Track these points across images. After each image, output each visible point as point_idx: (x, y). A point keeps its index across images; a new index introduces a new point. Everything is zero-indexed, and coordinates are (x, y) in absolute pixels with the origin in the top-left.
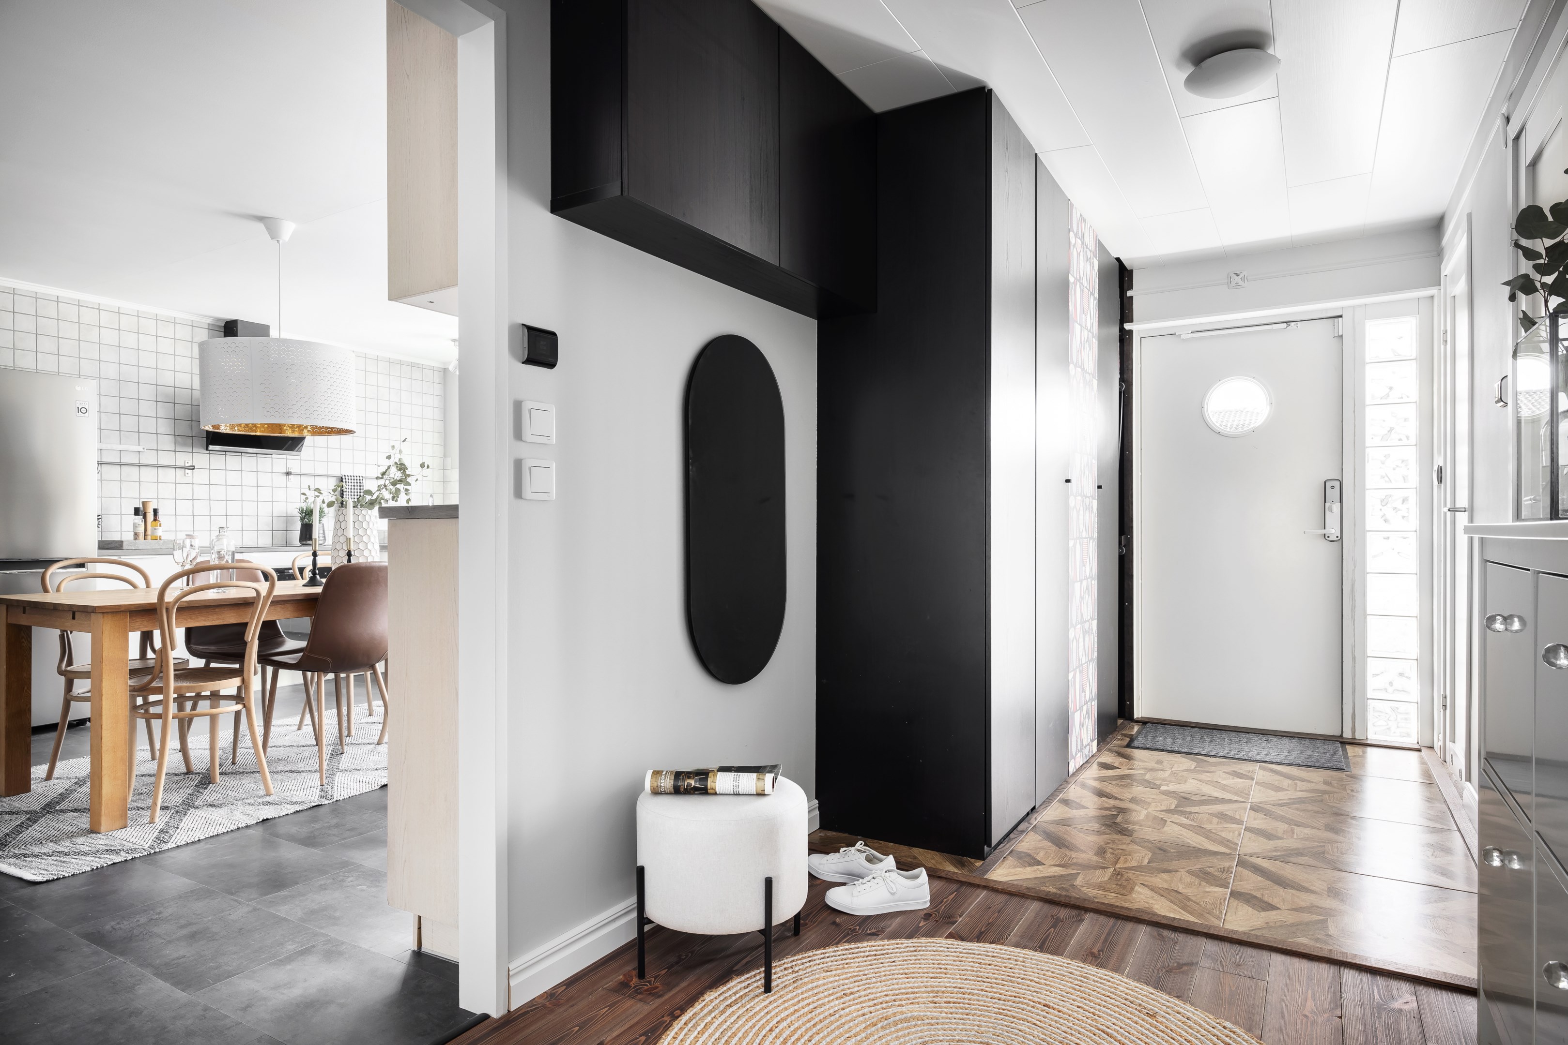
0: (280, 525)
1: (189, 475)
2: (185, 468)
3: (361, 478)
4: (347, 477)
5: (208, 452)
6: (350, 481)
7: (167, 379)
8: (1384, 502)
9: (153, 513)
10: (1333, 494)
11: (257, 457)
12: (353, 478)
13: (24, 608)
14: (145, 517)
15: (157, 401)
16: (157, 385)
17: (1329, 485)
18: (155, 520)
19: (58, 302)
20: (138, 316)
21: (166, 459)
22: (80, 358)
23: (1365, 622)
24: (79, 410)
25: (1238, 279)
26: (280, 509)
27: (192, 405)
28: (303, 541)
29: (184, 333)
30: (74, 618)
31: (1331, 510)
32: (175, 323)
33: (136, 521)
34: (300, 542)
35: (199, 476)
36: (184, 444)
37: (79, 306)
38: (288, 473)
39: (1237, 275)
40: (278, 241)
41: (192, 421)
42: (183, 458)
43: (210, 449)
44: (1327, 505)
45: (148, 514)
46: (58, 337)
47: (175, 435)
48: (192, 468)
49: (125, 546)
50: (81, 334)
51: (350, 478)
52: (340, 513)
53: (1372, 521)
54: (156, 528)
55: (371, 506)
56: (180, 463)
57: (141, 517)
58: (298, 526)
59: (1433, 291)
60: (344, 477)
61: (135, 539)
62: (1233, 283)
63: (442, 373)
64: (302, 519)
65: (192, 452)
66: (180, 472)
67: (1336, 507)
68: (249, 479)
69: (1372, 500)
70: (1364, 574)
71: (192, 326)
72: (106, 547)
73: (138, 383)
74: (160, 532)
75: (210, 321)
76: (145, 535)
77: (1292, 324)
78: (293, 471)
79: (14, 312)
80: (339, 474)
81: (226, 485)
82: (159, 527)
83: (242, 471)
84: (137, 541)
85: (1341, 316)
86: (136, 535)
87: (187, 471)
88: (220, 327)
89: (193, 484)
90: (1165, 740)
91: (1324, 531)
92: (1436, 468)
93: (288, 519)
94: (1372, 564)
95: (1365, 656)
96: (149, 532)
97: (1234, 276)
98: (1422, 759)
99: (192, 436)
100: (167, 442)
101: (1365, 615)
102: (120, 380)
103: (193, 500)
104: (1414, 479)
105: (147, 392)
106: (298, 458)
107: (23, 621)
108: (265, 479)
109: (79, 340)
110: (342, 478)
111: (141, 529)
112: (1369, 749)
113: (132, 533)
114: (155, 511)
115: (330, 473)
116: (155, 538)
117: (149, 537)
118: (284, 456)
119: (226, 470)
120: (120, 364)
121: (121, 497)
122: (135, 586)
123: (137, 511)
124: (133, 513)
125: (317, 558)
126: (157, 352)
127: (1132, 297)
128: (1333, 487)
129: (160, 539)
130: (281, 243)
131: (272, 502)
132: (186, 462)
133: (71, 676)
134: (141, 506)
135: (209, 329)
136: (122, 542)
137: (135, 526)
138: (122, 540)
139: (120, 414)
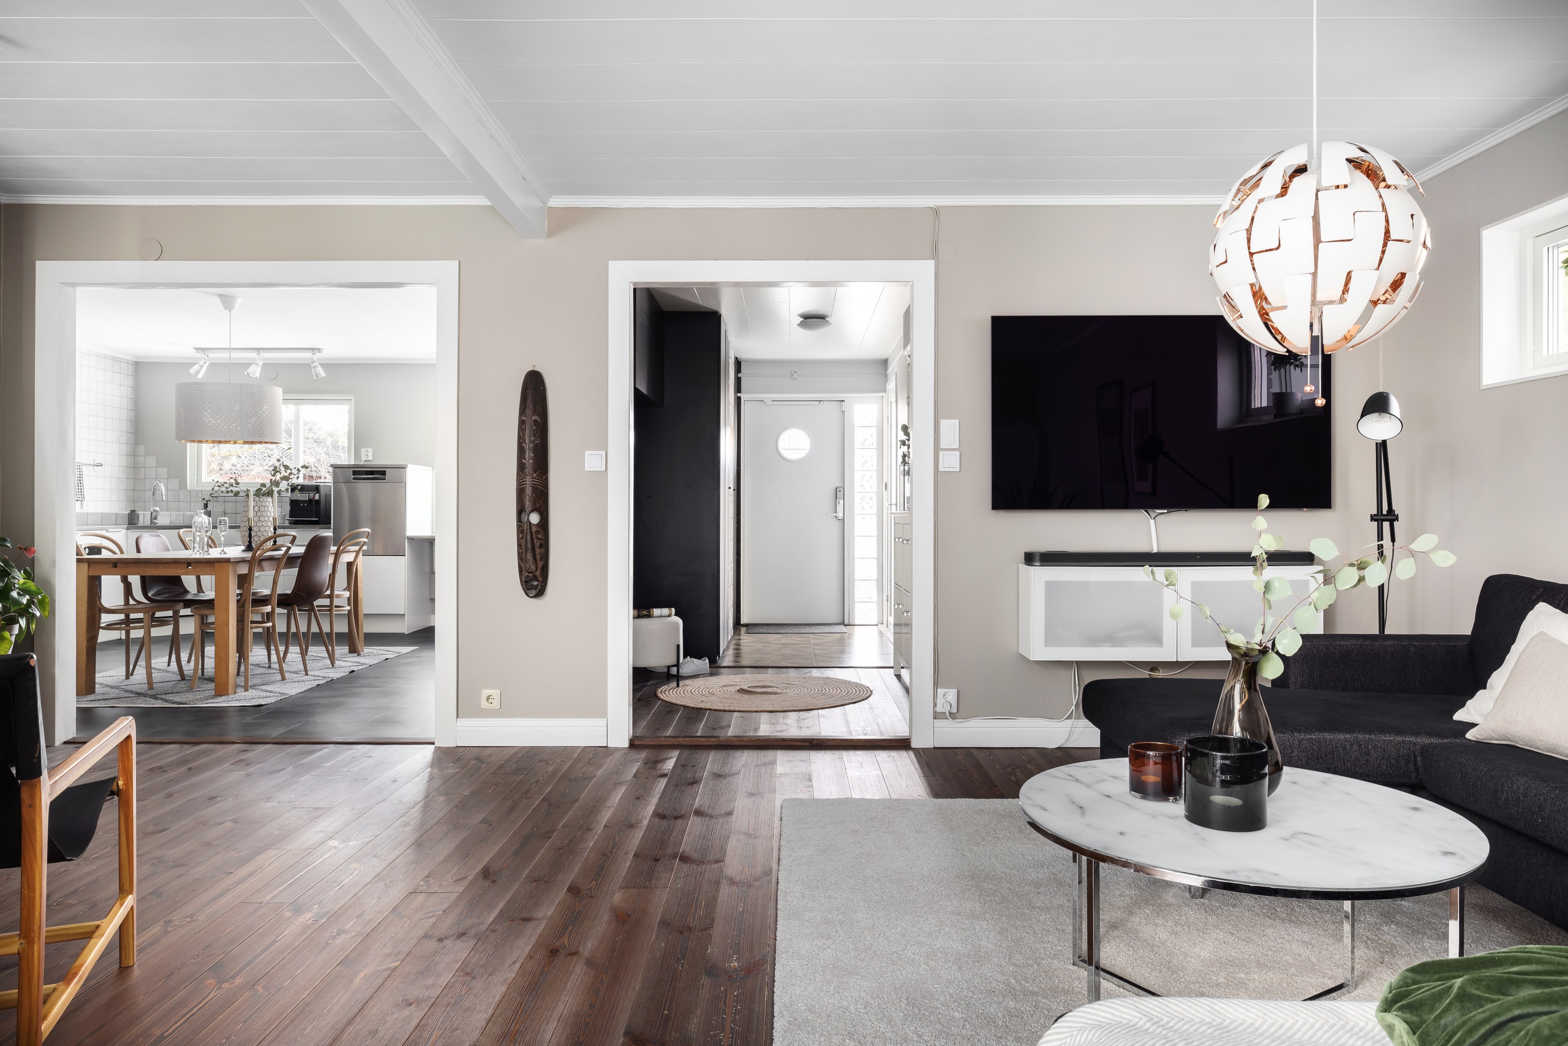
8: (862, 499)
10: (840, 495)
17: (838, 490)
23: (854, 562)
25: (796, 375)
31: (839, 503)
39: (795, 372)
44: (837, 500)
53: (857, 509)
59: (883, 394)
62: (794, 377)
67: (841, 501)
69: (857, 497)
70: (854, 537)
77: (822, 402)
85: (844, 401)
90: (761, 630)
91: (835, 515)
92: (884, 483)
94: (857, 532)
95: (854, 580)
97: (794, 373)
98: (878, 629)
101: (854, 558)
104: (875, 489)
112: (856, 627)
127: (740, 378)
128: (840, 491)
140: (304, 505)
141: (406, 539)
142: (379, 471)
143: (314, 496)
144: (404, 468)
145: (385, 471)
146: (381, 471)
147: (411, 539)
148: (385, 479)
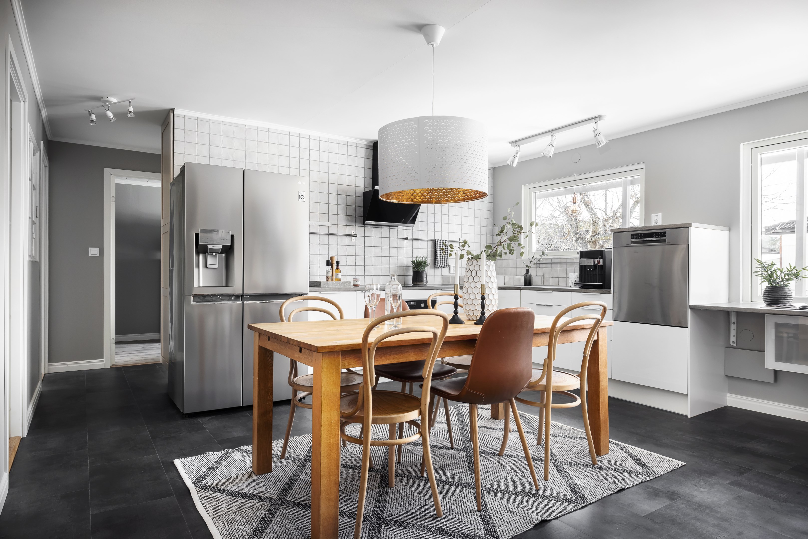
0: (401, 272)
1: (354, 239)
2: (352, 236)
3: (446, 241)
4: (438, 241)
5: (364, 226)
6: (440, 243)
7: (343, 180)
9: (336, 264)
11: (389, 228)
12: (441, 241)
13: (269, 337)
14: (332, 267)
15: (338, 194)
16: (338, 184)
18: (338, 268)
19: (289, 135)
20: (329, 142)
21: (342, 230)
22: (300, 169)
24: (300, 197)
26: (401, 261)
27: (356, 196)
28: (415, 282)
29: (352, 151)
30: (300, 351)
32: (347, 145)
33: (327, 269)
34: (413, 282)
35: (359, 241)
36: (352, 221)
37: (300, 137)
38: (406, 239)
40: (432, 45)
41: (356, 206)
42: (351, 230)
43: (366, 223)
45: (333, 265)
46: (289, 157)
47: (347, 215)
48: (356, 236)
49: (322, 285)
50: (300, 154)
51: (440, 241)
52: (470, 264)
54: (338, 273)
55: (494, 258)
56: (349, 233)
57: (330, 267)
58: (411, 272)
60: (436, 241)
61: (327, 281)
63: (493, 171)
64: (414, 268)
65: (356, 226)
66: (349, 238)
68: (385, 242)
71: (356, 147)
72: (312, 285)
73: (329, 183)
74: (340, 277)
75: (365, 143)
76: (332, 278)
78: (409, 237)
79: (268, 143)
80: (433, 238)
81: (373, 246)
82: (339, 273)
83: (381, 237)
84: (328, 282)
86: (327, 278)
87: (353, 238)
88: (370, 146)
89: (356, 246)
93: (406, 268)
96: (334, 276)
99: (356, 216)
100: (342, 220)
102: (319, 182)
103: (356, 256)
105: (333, 189)
106: (411, 228)
107: (269, 346)
108: (394, 243)
109: (300, 158)
110: (435, 241)
111: (330, 274)
113: (326, 277)
114: (338, 263)
115: (429, 238)
116: (338, 280)
117: (334, 279)
118: (403, 228)
119: (373, 237)
120: (319, 172)
121: (319, 254)
122: (334, 318)
123: (328, 263)
124: (326, 264)
125: (458, 301)
126: (338, 164)
129: (340, 281)
130: (434, 46)
131: (397, 257)
132: (353, 232)
133: (297, 387)
134: (330, 260)
135: (365, 148)
136: (320, 282)
137: (327, 272)
138: (320, 281)
139: (319, 203)
140: (590, 270)
141: (689, 310)
142: (658, 233)
143: (599, 262)
144: (687, 227)
145: (665, 233)
146: (661, 233)
147: (695, 309)
148: (665, 241)
